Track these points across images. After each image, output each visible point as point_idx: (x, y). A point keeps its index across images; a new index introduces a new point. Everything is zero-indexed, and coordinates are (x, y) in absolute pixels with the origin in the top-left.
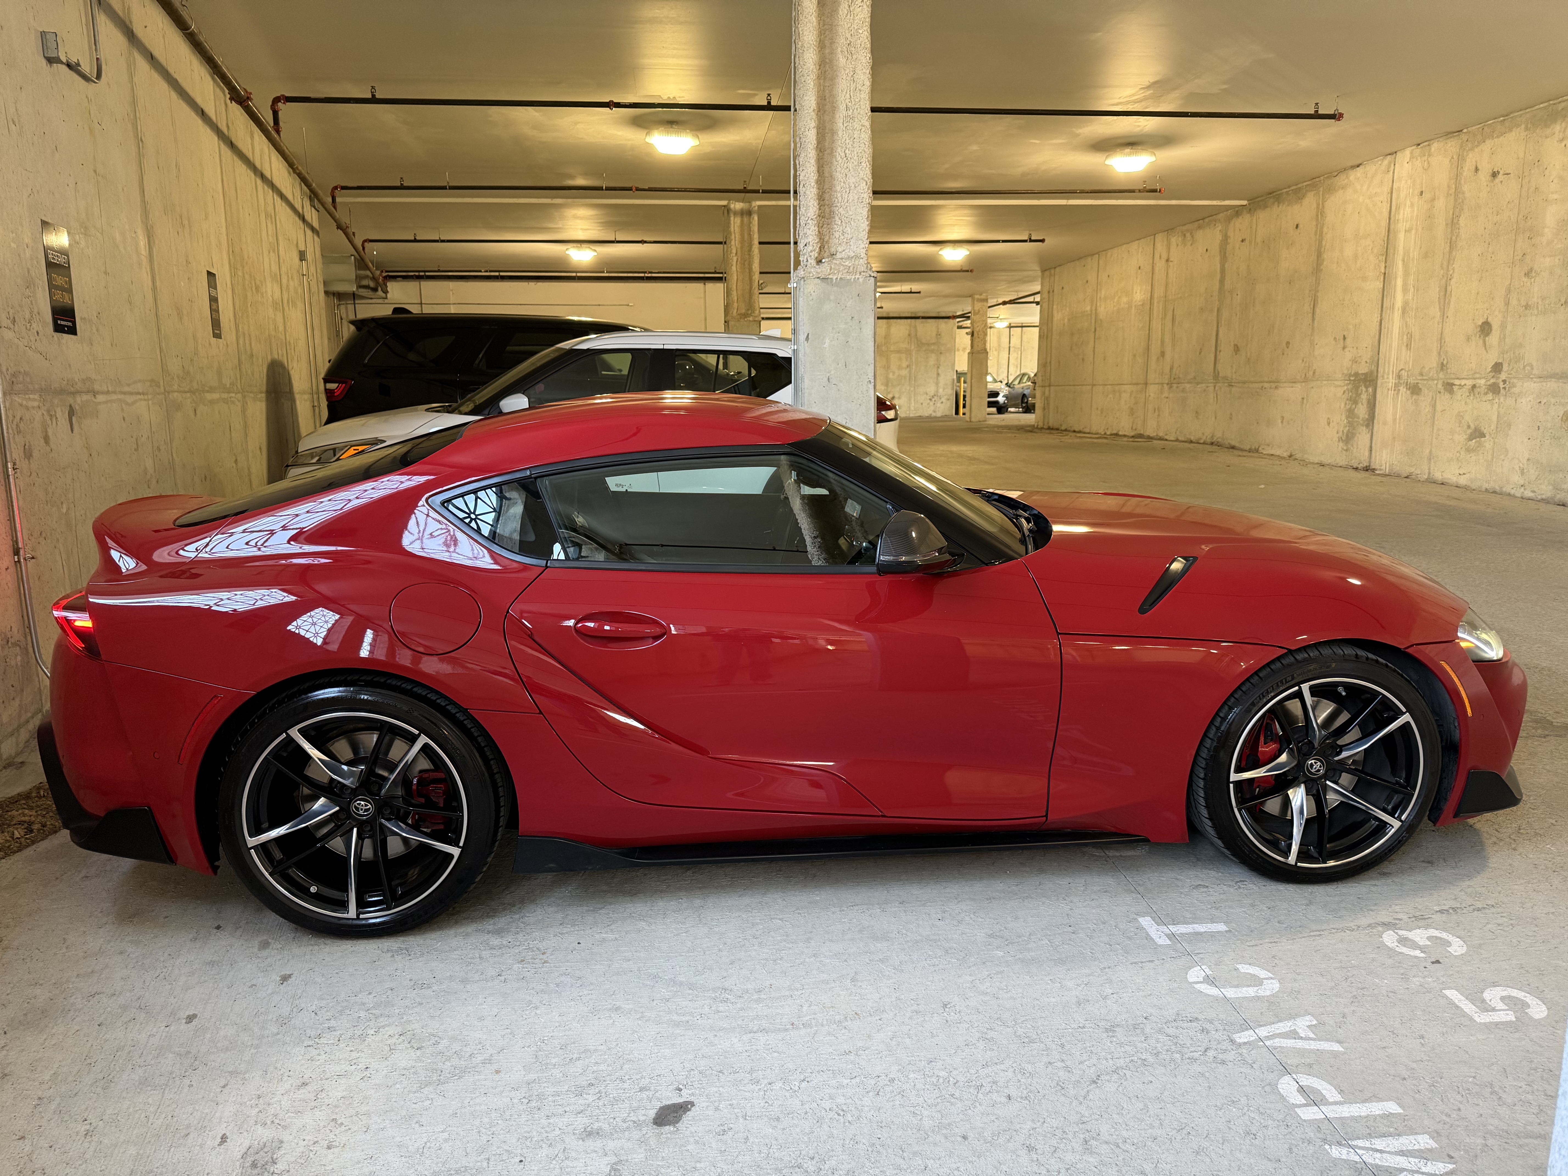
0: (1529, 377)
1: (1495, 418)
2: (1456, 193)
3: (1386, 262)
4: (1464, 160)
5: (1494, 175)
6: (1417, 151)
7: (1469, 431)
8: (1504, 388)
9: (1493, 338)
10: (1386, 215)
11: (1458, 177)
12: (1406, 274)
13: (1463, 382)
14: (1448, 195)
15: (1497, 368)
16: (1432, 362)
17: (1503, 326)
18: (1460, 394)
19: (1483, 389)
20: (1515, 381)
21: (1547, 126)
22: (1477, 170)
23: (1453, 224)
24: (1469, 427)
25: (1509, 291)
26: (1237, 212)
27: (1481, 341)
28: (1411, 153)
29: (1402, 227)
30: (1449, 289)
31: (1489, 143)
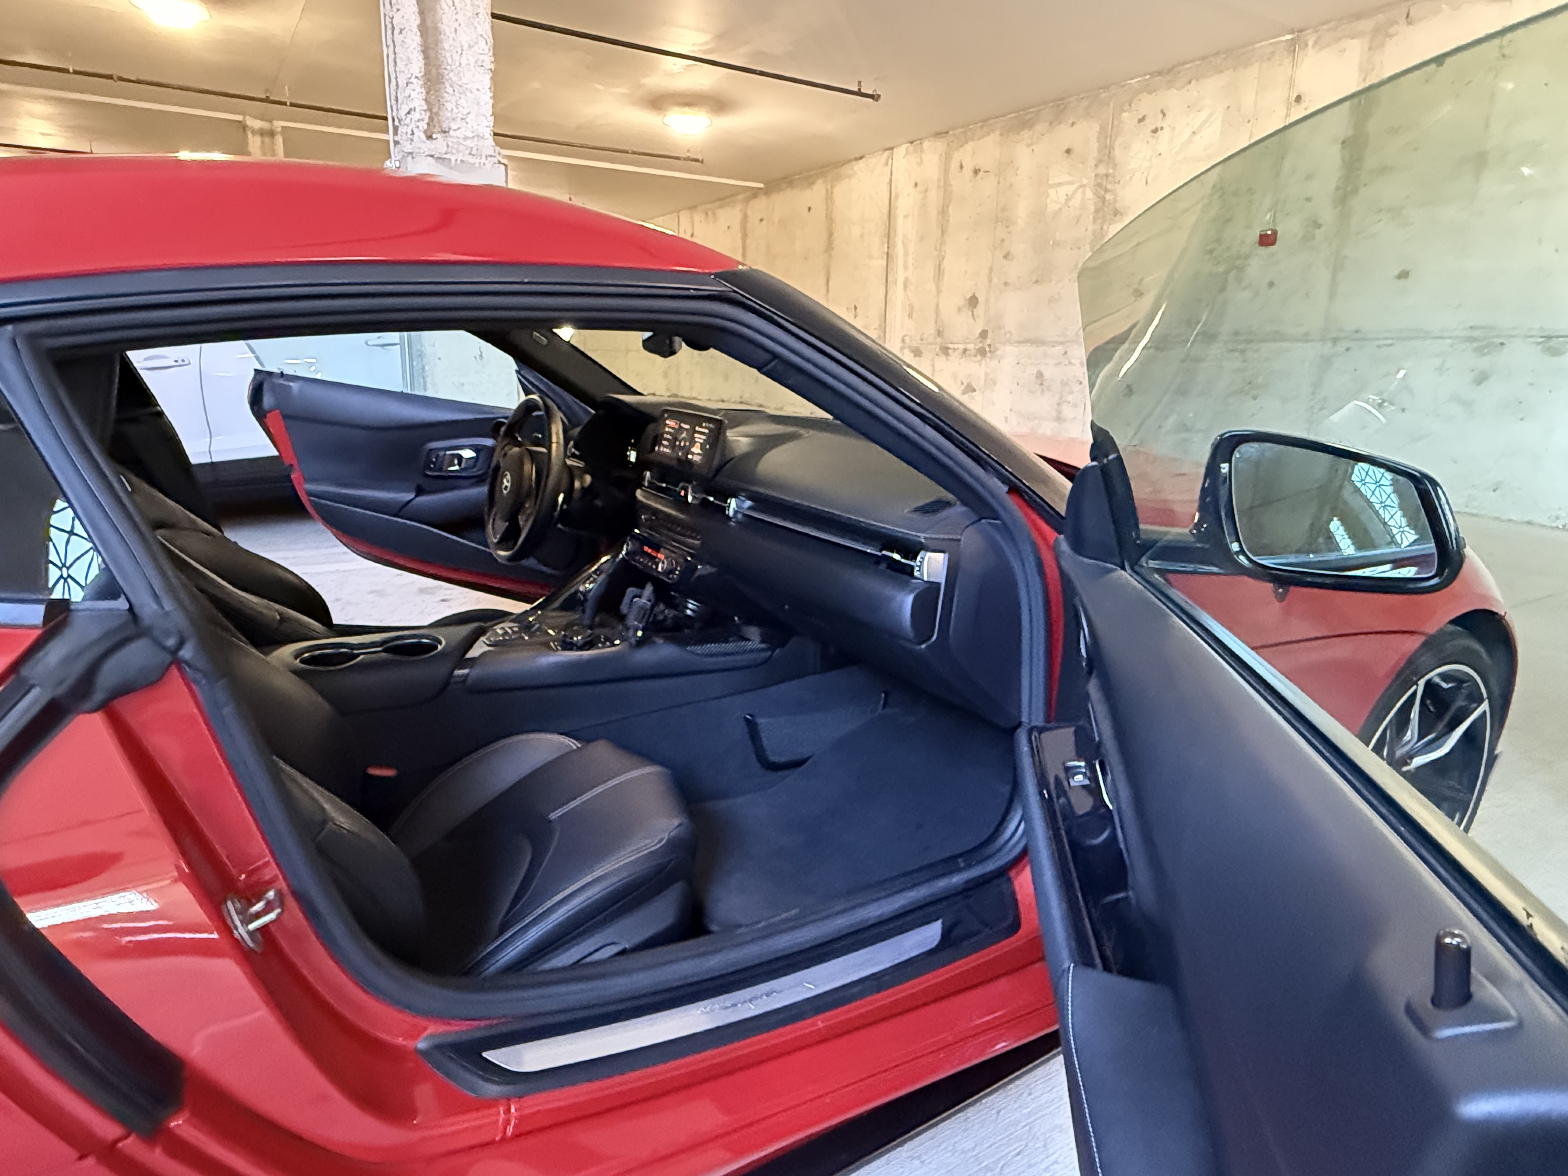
0: (1009, 342)
1: (983, 377)
2: (945, 186)
3: (888, 243)
4: (951, 158)
5: (976, 172)
6: (911, 148)
7: (963, 387)
8: (990, 351)
9: (980, 310)
10: (887, 202)
11: (946, 171)
12: (906, 255)
13: (956, 346)
14: (939, 187)
15: (984, 334)
16: (931, 330)
17: (987, 301)
18: (954, 356)
19: (973, 352)
20: (997, 345)
21: (1018, 133)
22: (962, 167)
23: (943, 212)
24: (962, 383)
25: (991, 270)
26: (755, 194)
27: (970, 313)
28: (907, 149)
29: (900, 213)
30: (942, 267)
31: (969, 146)
